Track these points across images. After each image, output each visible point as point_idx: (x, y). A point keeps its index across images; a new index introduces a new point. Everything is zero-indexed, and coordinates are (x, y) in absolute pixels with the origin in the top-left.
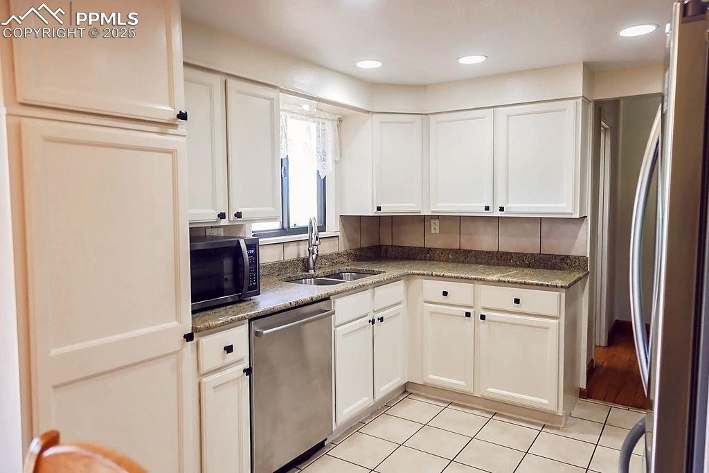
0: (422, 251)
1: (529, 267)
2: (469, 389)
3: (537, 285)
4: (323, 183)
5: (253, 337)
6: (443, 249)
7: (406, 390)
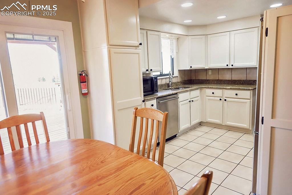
0: (206, 81)
1: (242, 84)
2: (221, 123)
3: (243, 89)
4: (173, 60)
5: (158, 103)
6: (213, 80)
7: (201, 124)
